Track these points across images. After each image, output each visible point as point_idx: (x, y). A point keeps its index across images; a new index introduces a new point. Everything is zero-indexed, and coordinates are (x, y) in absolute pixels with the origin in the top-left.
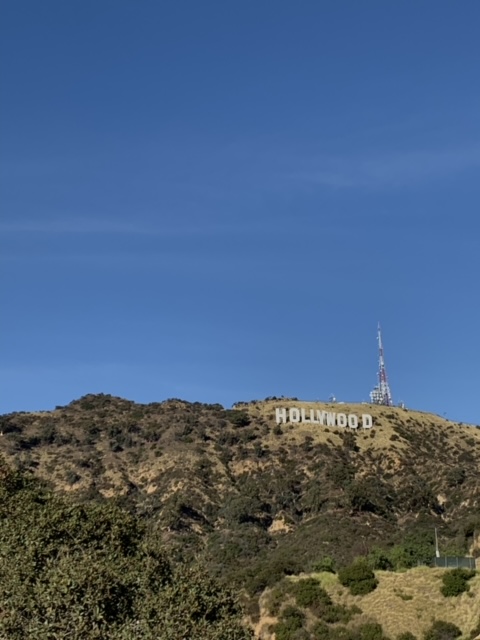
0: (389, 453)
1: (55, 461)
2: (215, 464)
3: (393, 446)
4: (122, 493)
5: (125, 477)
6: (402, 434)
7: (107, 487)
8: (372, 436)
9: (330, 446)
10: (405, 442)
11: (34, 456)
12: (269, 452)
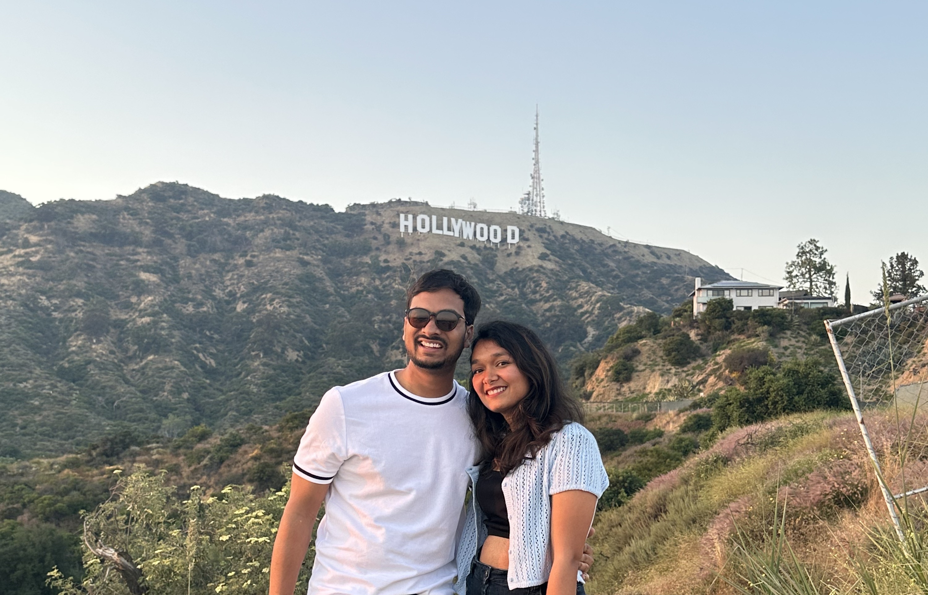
0: (535, 275)
2: (320, 281)
3: (541, 266)
4: (204, 309)
5: (208, 290)
6: (554, 252)
7: (185, 301)
8: (517, 253)
9: (466, 264)
10: (556, 262)
12: (389, 268)
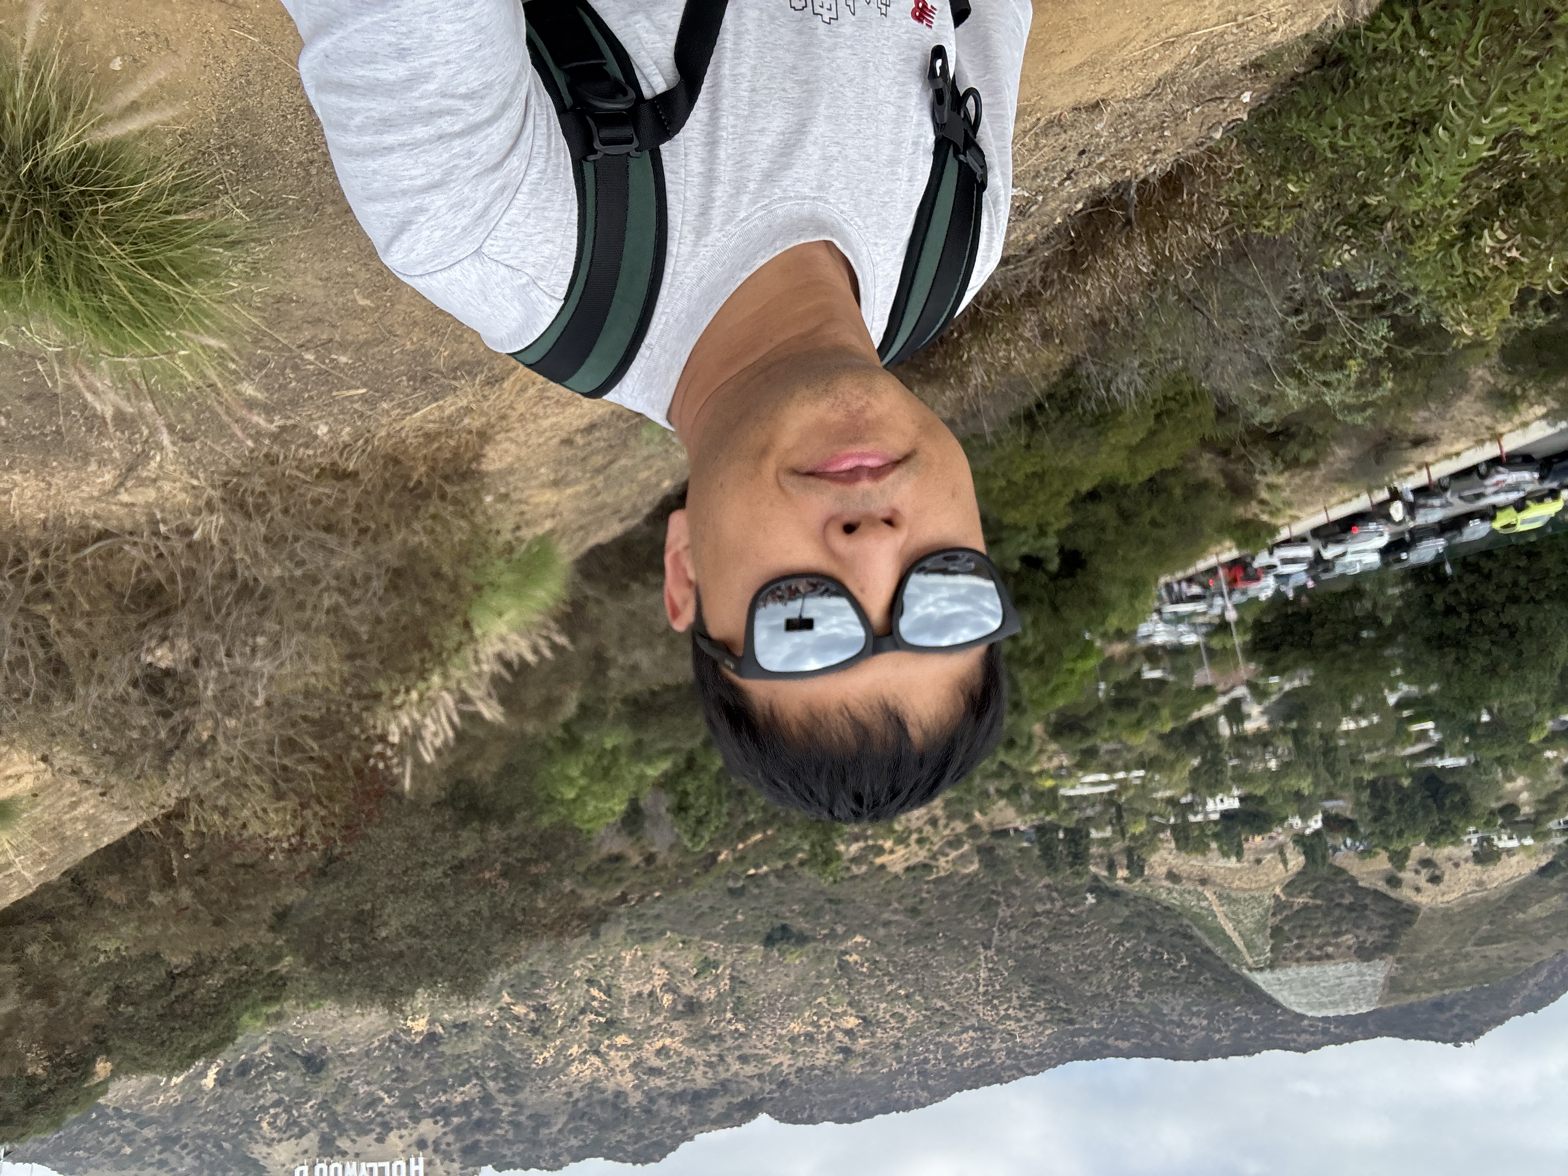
0: (275, 1135)
1: (686, 1072)
2: (500, 1091)
4: (607, 1042)
5: (605, 1062)
7: (625, 1047)
9: (352, 1133)
11: (710, 1075)
12: (432, 1116)
